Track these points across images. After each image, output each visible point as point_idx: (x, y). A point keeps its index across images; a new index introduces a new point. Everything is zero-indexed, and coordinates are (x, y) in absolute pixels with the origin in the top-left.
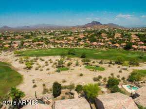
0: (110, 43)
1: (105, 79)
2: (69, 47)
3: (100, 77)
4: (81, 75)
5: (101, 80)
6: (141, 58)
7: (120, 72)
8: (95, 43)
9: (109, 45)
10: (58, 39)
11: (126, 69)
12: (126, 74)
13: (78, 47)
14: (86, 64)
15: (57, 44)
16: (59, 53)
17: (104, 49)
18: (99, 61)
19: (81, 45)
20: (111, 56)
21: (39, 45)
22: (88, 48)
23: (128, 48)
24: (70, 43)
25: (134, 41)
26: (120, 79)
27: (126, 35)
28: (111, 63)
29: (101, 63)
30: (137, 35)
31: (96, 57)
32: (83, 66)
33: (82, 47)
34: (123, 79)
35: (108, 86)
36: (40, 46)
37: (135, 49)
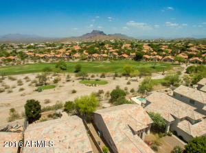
0: (117, 54)
1: (108, 93)
2: (57, 62)
3: (101, 92)
4: (74, 92)
5: (103, 95)
7: (129, 83)
8: (95, 55)
9: (115, 56)
10: (41, 53)
11: (136, 81)
12: (135, 85)
13: (71, 61)
14: (81, 79)
15: (39, 58)
16: (41, 69)
17: (108, 61)
18: (100, 75)
19: (76, 58)
20: (117, 68)
21: (10, 60)
22: (86, 61)
23: (138, 58)
24: (59, 56)
25: (145, 51)
26: (129, 91)
27: (137, 46)
28: (116, 76)
29: (103, 76)
30: (149, 45)
31: (96, 70)
32: (76, 82)
33: (77, 60)
34: (132, 91)
35: (111, 101)
36: (11, 63)
37: (147, 59)
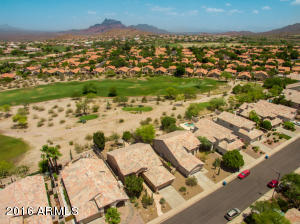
0: (152, 67)
1: (156, 121)
2: (78, 80)
3: (149, 120)
4: (122, 121)
5: (151, 123)
6: (198, 87)
7: (174, 109)
8: (125, 69)
9: (150, 70)
11: (181, 105)
12: (182, 111)
13: (95, 78)
14: (120, 105)
16: (64, 92)
17: (143, 79)
18: (140, 98)
19: (100, 74)
20: (157, 88)
21: (9, 80)
22: (114, 78)
23: (179, 73)
24: (75, 71)
25: (187, 61)
26: (176, 117)
27: (174, 49)
28: (159, 100)
29: (144, 100)
30: (191, 49)
31: (134, 93)
32: (119, 109)
33: (102, 78)
34: (179, 117)
35: (162, 128)
37: (189, 74)
